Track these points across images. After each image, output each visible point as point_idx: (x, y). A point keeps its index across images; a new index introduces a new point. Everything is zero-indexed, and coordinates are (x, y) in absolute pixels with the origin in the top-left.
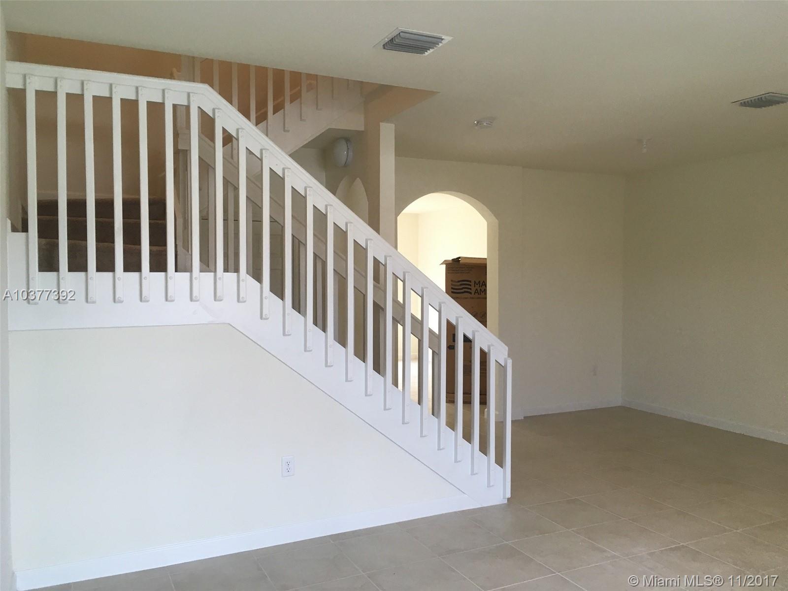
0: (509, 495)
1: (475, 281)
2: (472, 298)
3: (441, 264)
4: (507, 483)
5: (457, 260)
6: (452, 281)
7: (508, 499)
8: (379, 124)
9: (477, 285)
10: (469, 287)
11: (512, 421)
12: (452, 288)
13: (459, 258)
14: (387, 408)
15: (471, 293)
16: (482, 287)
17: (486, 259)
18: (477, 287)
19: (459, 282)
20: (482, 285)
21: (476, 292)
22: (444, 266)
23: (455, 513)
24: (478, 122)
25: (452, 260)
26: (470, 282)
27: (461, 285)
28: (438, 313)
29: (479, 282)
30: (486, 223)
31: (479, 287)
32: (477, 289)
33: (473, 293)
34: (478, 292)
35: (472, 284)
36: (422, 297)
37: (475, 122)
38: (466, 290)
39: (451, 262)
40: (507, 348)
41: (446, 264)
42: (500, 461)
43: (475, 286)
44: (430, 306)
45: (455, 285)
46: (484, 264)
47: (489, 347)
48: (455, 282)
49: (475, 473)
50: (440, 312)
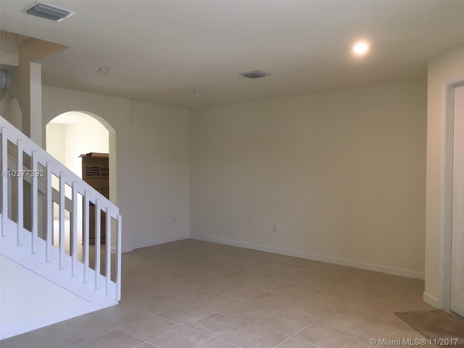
0: (119, 299)
1: (102, 168)
2: (100, 178)
3: (79, 157)
4: (118, 292)
5: (90, 155)
6: (86, 167)
7: (119, 302)
8: (29, 63)
9: (103, 170)
10: (98, 171)
11: (122, 253)
12: (87, 172)
13: (91, 153)
14: (34, 252)
15: (99, 175)
16: (106, 171)
17: (108, 154)
18: (103, 171)
19: (91, 168)
20: (107, 170)
21: (103, 174)
22: (81, 158)
23: (84, 315)
24: (99, 69)
25: (87, 154)
26: (99, 168)
27: (93, 170)
28: (71, 188)
29: (105, 168)
30: (108, 132)
31: (105, 171)
32: (103, 173)
33: (100, 175)
34: (104, 175)
35: (100, 169)
36: (60, 178)
37: (97, 69)
38: (96, 173)
39: (85, 156)
40: (119, 209)
41: (82, 157)
42: (114, 279)
43: (102, 171)
44: (65, 184)
45: (88, 170)
46: (107, 157)
47: (107, 209)
48: (88, 168)
49: (97, 288)
50: (73, 188)
